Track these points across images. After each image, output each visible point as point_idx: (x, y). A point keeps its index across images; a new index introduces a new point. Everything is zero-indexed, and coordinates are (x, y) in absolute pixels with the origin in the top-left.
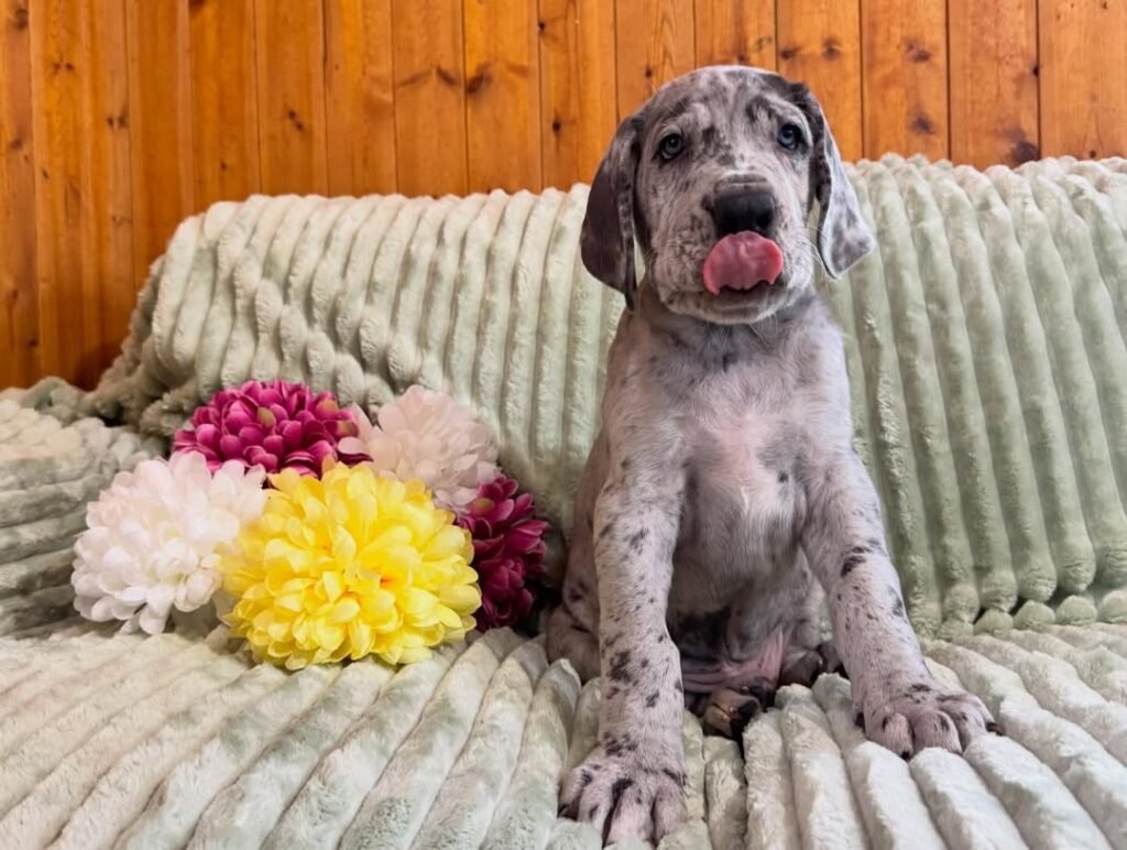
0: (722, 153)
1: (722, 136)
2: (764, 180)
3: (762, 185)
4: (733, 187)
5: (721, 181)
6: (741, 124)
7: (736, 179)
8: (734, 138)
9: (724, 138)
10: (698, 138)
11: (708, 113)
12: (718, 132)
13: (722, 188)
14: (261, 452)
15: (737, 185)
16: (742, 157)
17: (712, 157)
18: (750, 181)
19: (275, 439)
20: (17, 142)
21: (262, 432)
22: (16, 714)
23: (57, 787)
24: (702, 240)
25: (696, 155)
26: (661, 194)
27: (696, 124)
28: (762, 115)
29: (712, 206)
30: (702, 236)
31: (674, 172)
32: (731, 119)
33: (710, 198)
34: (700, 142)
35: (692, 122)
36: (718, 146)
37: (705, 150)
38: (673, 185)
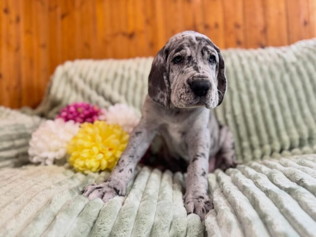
0: (194, 65)
1: (194, 59)
2: (208, 77)
3: (207, 79)
4: (199, 79)
5: (195, 76)
6: (199, 56)
7: (199, 77)
8: (197, 61)
9: (195, 60)
10: (187, 58)
11: (190, 51)
12: (193, 58)
13: (195, 79)
14: (79, 119)
15: (200, 78)
16: (200, 67)
17: (191, 65)
18: (204, 77)
19: (82, 115)
20: (18, 49)
21: (78, 114)
22: (10, 183)
23: (20, 200)
24: (186, 92)
25: (186, 63)
26: (174, 72)
27: (186, 54)
28: (206, 53)
29: (191, 83)
30: (186, 91)
31: (178, 67)
32: (197, 54)
33: (190, 80)
34: (187, 60)
35: (185, 53)
36: (193, 62)
37: (189, 63)
38: (178, 70)
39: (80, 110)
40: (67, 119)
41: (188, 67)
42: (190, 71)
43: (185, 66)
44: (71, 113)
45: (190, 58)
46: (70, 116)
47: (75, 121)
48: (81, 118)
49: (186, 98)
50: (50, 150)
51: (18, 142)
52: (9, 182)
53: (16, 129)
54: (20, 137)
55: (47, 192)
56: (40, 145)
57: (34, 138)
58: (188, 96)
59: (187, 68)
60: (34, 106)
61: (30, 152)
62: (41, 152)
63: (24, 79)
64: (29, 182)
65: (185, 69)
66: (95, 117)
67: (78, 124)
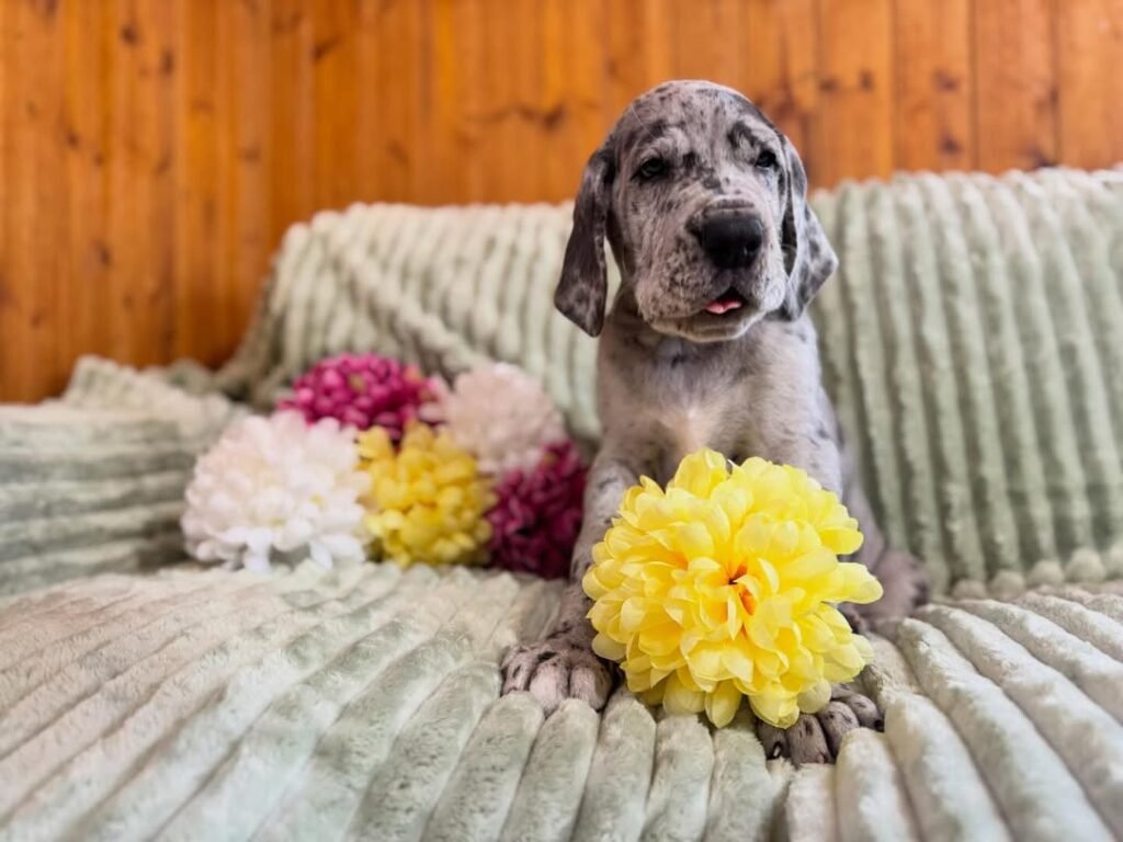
0: (706, 176)
1: (703, 160)
2: (752, 205)
3: (751, 211)
4: (723, 213)
5: (711, 207)
6: (722, 150)
7: (725, 205)
8: (716, 162)
9: (706, 162)
10: (680, 162)
11: (686, 139)
12: (699, 157)
13: (712, 213)
14: (352, 414)
15: (727, 211)
16: (727, 180)
17: (695, 179)
18: (738, 206)
19: (364, 401)
20: (164, 166)
21: (353, 396)
22: (103, 624)
23: (126, 685)
24: (688, 262)
25: (677, 177)
26: (642, 210)
27: (676, 150)
28: (744, 144)
29: (700, 229)
30: (687, 258)
31: (655, 190)
32: (712, 145)
33: (697, 222)
34: (681, 167)
35: (671, 148)
36: (701, 169)
37: (687, 174)
38: (655, 203)
39: (358, 382)
40: (314, 414)
41: (686, 185)
42: (693, 196)
43: (677, 187)
44: (328, 392)
45: (691, 158)
46: (325, 403)
47: (343, 420)
48: (362, 410)
49: (689, 278)
50: (254, 520)
51: (151, 482)
52: (100, 622)
53: (149, 441)
54: (161, 464)
55: (214, 661)
56: (221, 501)
57: (203, 478)
58: (695, 273)
59: (680, 189)
60: (214, 362)
61: (190, 526)
62: (224, 528)
63: (183, 269)
64: (165, 624)
65: (676, 193)
66: (409, 410)
67: (351, 431)
